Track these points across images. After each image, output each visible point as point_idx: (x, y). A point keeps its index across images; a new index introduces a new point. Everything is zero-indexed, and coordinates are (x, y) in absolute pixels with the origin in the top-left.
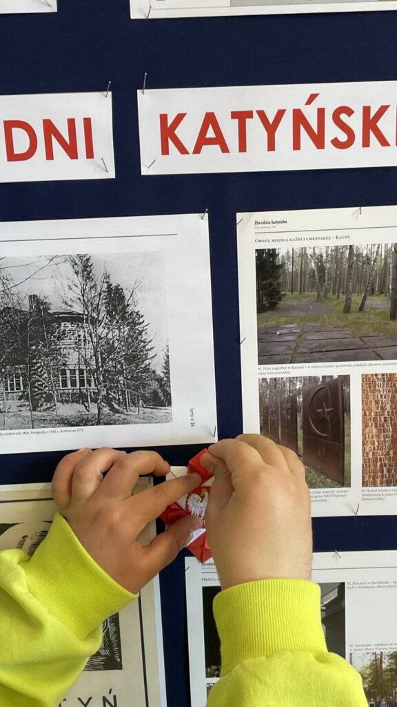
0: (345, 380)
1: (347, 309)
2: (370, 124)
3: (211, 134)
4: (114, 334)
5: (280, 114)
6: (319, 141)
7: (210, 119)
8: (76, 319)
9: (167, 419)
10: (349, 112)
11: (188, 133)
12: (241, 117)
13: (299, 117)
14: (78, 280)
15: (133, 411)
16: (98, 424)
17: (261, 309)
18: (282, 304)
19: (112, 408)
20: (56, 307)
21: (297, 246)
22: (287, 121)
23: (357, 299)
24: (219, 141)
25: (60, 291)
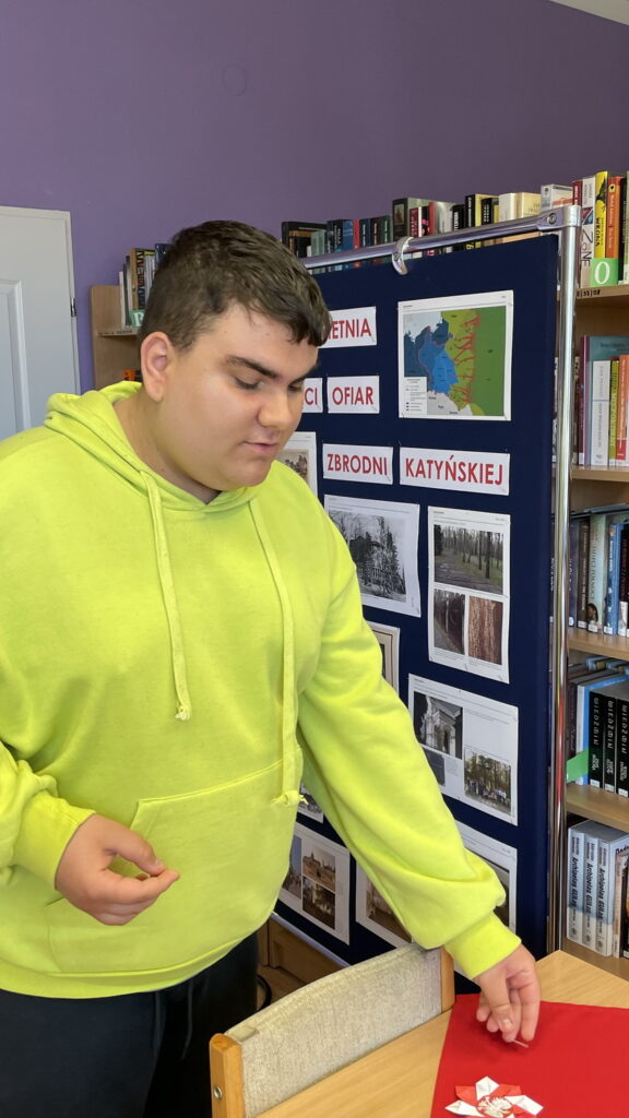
0: (463, 596)
1: (464, 561)
2: (471, 471)
3: (421, 469)
4: (388, 555)
5: (442, 462)
6: (454, 477)
7: (421, 462)
8: (378, 545)
9: (404, 600)
10: (463, 464)
11: (414, 467)
12: (430, 462)
13: (448, 466)
14: (379, 527)
15: (394, 594)
16: (384, 597)
17: (436, 554)
18: (443, 552)
19: (388, 591)
20: (373, 538)
21: (448, 525)
22: (444, 466)
23: (467, 556)
24: (423, 472)
25: (375, 532)
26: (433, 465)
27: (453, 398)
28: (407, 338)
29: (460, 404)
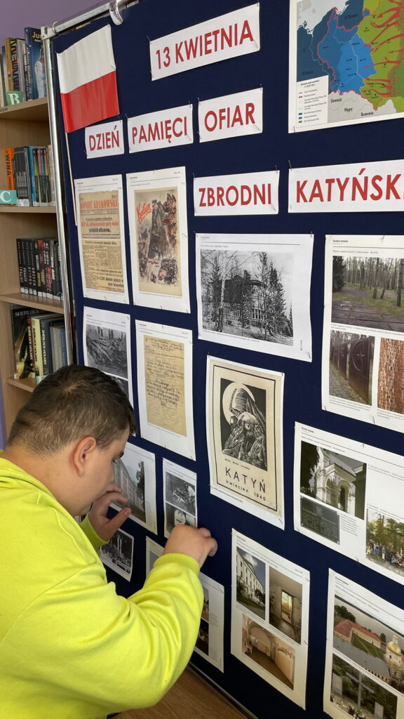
0: (372, 339)
1: (375, 297)
2: (391, 186)
3: (317, 192)
4: (272, 294)
5: (347, 180)
6: (364, 196)
7: (317, 184)
8: (259, 284)
9: (291, 344)
10: (380, 178)
11: (307, 191)
12: (330, 182)
13: (355, 182)
14: (261, 264)
15: (279, 337)
16: (265, 340)
17: (334, 290)
18: (345, 288)
19: (270, 333)
20: (253, 278)
21: (352, 256)
22: (350, 183)
23: (380, 291)
24: (320, 195)
25: (255, 270)
26: (335, 186)
27: (366, 94)
28: (302, 32)
29: (377, 100)
